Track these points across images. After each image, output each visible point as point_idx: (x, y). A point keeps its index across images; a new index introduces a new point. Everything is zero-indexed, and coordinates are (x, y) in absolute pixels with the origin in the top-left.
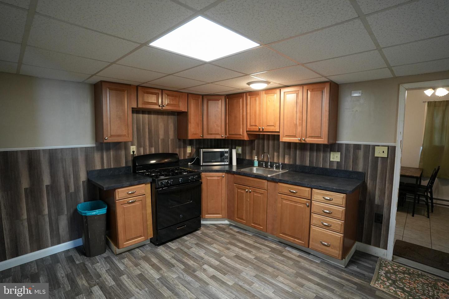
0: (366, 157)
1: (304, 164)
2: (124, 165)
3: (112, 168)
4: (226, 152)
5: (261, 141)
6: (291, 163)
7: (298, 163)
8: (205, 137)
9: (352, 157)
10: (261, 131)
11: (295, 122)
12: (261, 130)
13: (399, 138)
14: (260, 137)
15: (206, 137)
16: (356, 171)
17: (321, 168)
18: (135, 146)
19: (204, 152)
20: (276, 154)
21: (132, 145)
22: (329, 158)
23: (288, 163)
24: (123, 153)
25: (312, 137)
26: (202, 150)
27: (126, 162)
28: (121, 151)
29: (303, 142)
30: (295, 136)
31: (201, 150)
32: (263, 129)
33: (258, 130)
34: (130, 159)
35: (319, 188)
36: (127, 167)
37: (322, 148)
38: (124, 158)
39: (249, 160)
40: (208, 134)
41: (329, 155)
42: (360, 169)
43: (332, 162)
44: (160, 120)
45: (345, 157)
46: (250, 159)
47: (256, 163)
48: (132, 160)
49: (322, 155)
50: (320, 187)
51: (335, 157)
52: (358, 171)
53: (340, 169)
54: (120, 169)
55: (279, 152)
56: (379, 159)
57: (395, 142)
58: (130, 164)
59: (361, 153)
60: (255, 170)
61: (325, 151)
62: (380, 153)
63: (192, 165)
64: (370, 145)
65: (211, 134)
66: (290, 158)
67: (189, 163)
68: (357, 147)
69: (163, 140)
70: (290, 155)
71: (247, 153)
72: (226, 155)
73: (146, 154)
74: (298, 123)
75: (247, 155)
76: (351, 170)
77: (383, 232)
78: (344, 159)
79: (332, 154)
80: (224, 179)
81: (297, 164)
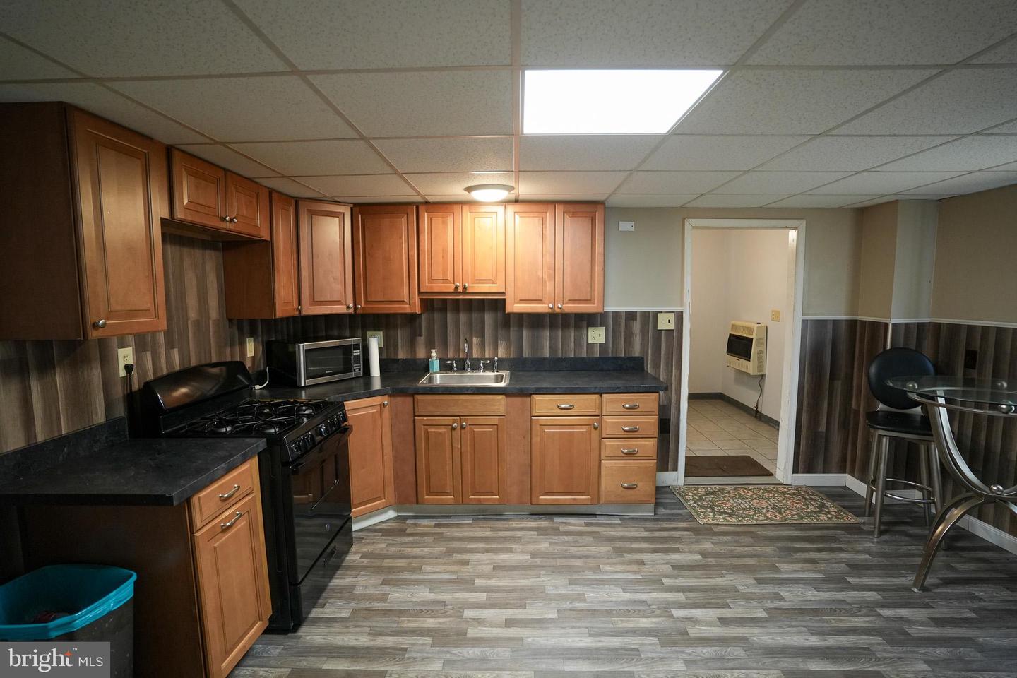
0: (644, 332)
1: (539, 355)
2: (100, 418)
3: (66, 437)
4: (357, 347)
5: (437, 316)
6: (511, 356)
7: (526, 354)
8: (305, 312)
9: (623, 334)
10: (460, 293)
11: (540, 274)
12: (460, 290)
13: (688, 299)
14: (435, 306)
15: (310, 309)
16: (630, 356)
17: (572, 358)
18: (131, 348)
19: (307, 351)
20: (475, 341)
21: (123, 345)
22: (585, 339)
23: (504, 356)
24: (96, 374)
25: (574, 301)
26: (301, 345)
27: (109, 406)
28: (91, 369)
29: (558, 311)
30: (540, 301)
31: (299, 346)
32: (465, 288)
33: (452, 291)
34: (118, 392)
35: (617, 391)
36: (111, 424)
37: (572, 322)
38: (99, 392)
39: (405, 361)
40: (314, 302)
41: (585, 333)
42: (637, 352)
43: (590, 346)
44: (187, 263)
45: (613, 335)
46: (409, 357)
47: (436, 365)
48: (124, 396)
49: (572, 335)
50: (618, 388)
51: (597, 336)
52: (633, 356)
53: (605, 356)
54: (90, 433)
55: (483, 336)
56: (663, 332)
57: (682, 306)
58: (120, 412)
59: (637, 325)
60: (439, 380)
61: (578, 327)
62: (665, 323)
63: (265, 392)
64: (649, 312)
65: (321, 303)
66: (508, 347)
67: (257, 387)
68: (631, 316)
69: (197, 323)
70: (508, 339)
71: (400, 345)
72: (356, 353)
73: (159, 374)
74: (545, 277)
75: (400, 349)
76: (623, 355)
77: (672, 446)
78: (611, 339)
79: (591, 330)
80: (386, 412)
81: (524, 356)
